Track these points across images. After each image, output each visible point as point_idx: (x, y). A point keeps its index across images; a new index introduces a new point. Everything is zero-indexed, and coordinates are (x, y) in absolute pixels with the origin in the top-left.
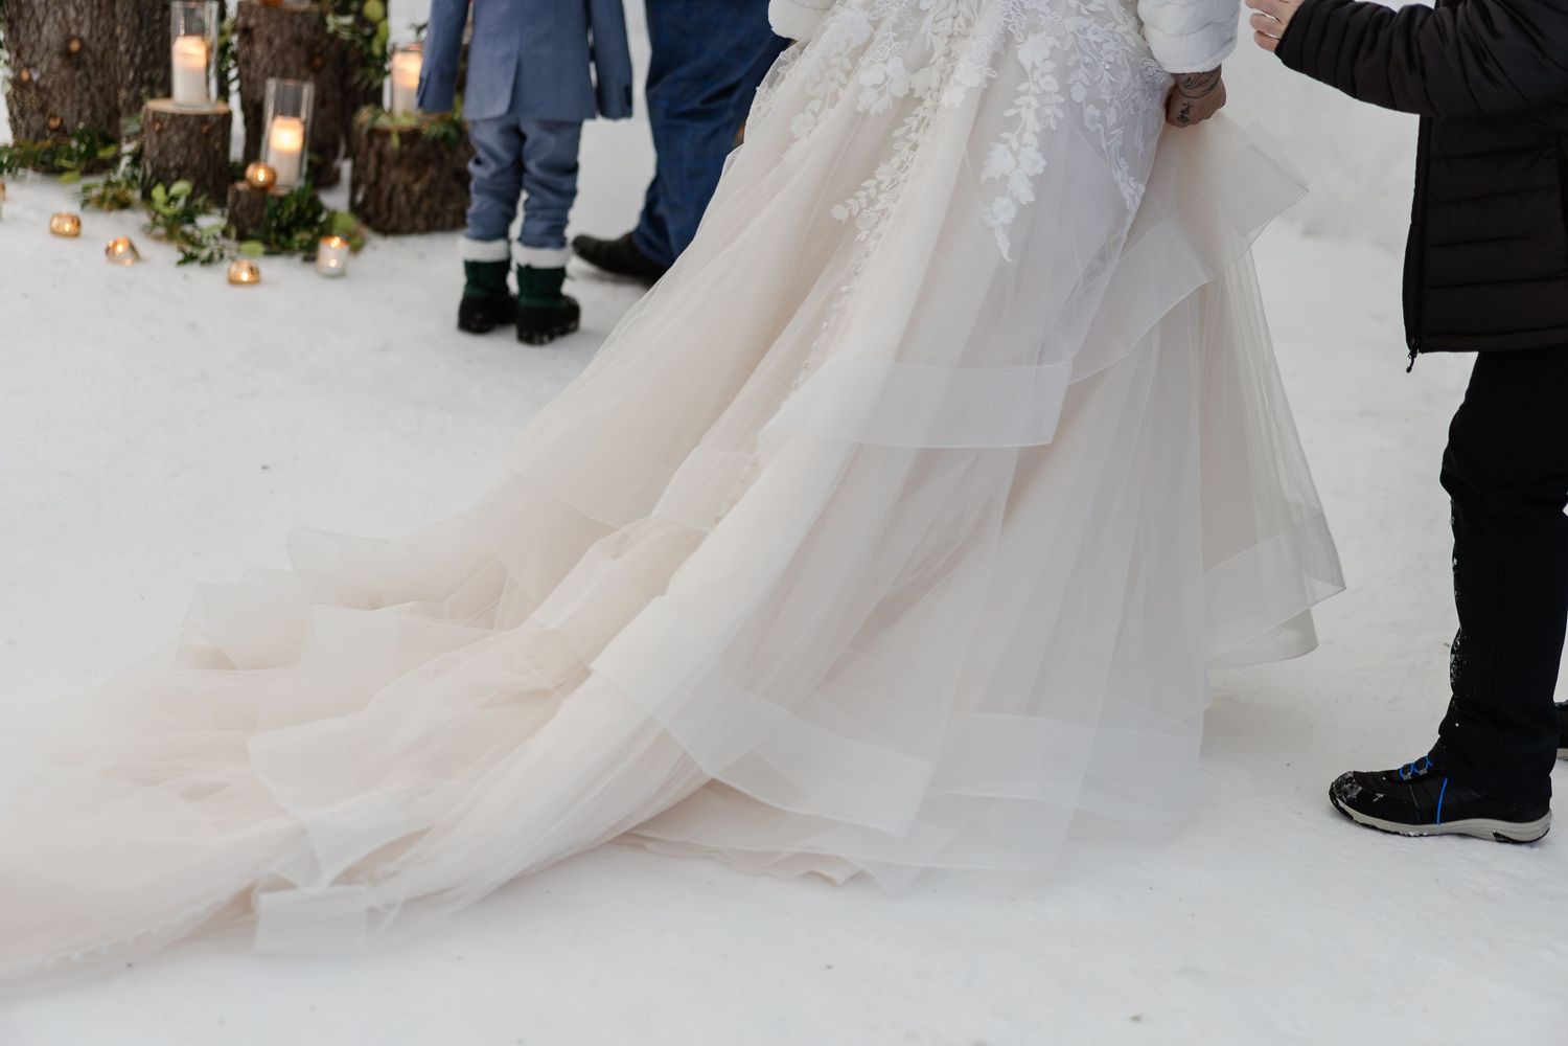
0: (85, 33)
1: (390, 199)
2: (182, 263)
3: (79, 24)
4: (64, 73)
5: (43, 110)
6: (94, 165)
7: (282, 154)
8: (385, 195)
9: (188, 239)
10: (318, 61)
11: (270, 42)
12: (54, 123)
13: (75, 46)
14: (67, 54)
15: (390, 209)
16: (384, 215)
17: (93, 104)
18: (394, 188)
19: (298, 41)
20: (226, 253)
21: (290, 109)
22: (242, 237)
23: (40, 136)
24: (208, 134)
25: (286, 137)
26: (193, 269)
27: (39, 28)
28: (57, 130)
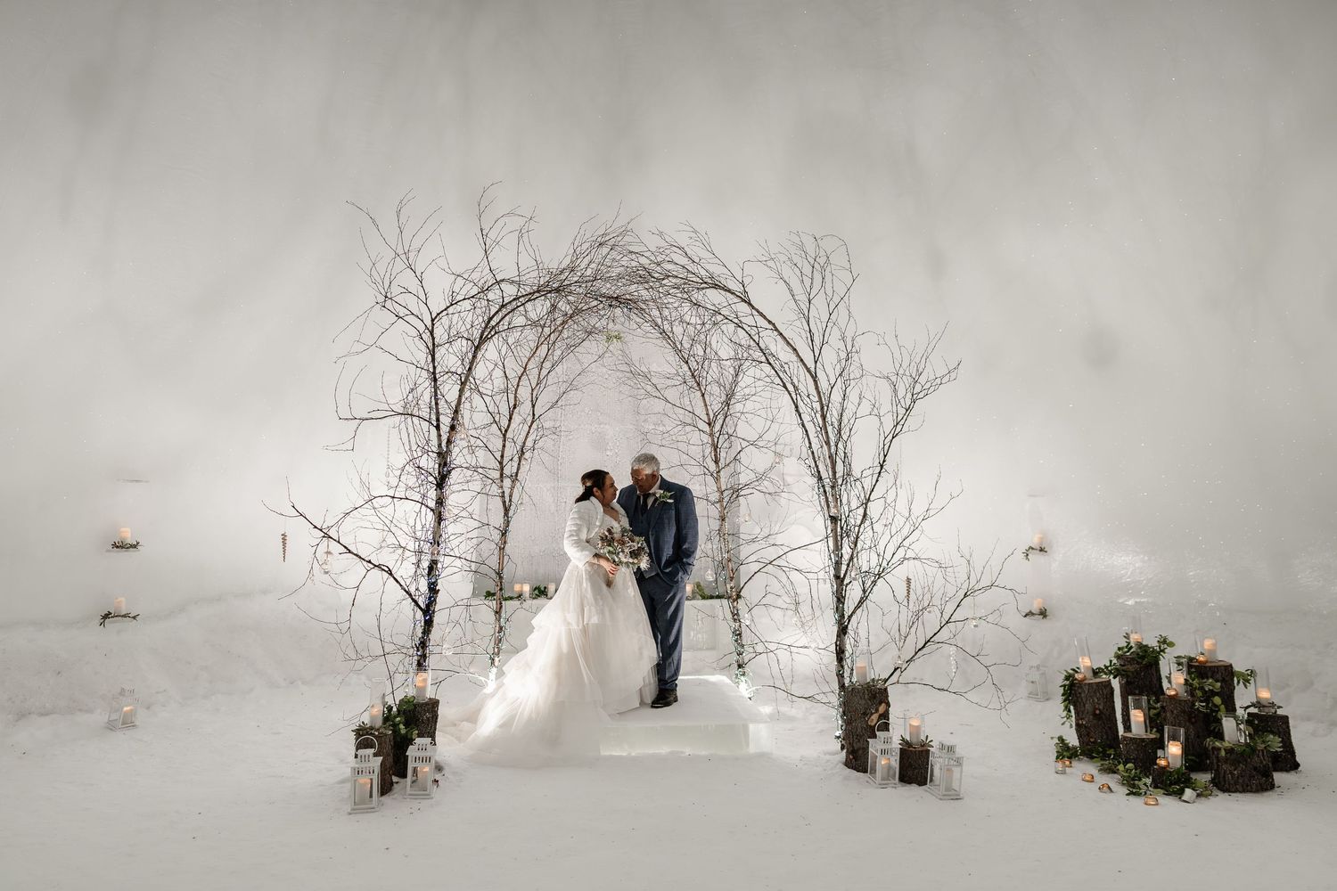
0: (1101, 707)
1: (1224, 777)
2: (1128, 795)
3: (1099, 704)
4: (1095, 722)
5: (1088, 735)
6: (1104, 756)
7: (1174, 756)
8: (1222, 775)
9: (1134, 786)
10: (1193, 720)
11: (1172, 712)
12: (1092, 740)
13: (1098, 712)
14: (1095, 715)
15: (1225, 781)
16: (1223, 783)
17: (1106, 733)
18: (1225, 772)
19: (1184, 712)
20: (1148, 792)
21: (1174, 738)
22: (1156, 787)
23: (1087, 744)
24: (1145, 746)
25: (1174, 749)
26: (1131, 798)
27: (1084, 705)
28: (1093, 742)
